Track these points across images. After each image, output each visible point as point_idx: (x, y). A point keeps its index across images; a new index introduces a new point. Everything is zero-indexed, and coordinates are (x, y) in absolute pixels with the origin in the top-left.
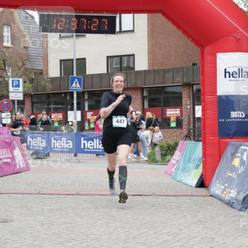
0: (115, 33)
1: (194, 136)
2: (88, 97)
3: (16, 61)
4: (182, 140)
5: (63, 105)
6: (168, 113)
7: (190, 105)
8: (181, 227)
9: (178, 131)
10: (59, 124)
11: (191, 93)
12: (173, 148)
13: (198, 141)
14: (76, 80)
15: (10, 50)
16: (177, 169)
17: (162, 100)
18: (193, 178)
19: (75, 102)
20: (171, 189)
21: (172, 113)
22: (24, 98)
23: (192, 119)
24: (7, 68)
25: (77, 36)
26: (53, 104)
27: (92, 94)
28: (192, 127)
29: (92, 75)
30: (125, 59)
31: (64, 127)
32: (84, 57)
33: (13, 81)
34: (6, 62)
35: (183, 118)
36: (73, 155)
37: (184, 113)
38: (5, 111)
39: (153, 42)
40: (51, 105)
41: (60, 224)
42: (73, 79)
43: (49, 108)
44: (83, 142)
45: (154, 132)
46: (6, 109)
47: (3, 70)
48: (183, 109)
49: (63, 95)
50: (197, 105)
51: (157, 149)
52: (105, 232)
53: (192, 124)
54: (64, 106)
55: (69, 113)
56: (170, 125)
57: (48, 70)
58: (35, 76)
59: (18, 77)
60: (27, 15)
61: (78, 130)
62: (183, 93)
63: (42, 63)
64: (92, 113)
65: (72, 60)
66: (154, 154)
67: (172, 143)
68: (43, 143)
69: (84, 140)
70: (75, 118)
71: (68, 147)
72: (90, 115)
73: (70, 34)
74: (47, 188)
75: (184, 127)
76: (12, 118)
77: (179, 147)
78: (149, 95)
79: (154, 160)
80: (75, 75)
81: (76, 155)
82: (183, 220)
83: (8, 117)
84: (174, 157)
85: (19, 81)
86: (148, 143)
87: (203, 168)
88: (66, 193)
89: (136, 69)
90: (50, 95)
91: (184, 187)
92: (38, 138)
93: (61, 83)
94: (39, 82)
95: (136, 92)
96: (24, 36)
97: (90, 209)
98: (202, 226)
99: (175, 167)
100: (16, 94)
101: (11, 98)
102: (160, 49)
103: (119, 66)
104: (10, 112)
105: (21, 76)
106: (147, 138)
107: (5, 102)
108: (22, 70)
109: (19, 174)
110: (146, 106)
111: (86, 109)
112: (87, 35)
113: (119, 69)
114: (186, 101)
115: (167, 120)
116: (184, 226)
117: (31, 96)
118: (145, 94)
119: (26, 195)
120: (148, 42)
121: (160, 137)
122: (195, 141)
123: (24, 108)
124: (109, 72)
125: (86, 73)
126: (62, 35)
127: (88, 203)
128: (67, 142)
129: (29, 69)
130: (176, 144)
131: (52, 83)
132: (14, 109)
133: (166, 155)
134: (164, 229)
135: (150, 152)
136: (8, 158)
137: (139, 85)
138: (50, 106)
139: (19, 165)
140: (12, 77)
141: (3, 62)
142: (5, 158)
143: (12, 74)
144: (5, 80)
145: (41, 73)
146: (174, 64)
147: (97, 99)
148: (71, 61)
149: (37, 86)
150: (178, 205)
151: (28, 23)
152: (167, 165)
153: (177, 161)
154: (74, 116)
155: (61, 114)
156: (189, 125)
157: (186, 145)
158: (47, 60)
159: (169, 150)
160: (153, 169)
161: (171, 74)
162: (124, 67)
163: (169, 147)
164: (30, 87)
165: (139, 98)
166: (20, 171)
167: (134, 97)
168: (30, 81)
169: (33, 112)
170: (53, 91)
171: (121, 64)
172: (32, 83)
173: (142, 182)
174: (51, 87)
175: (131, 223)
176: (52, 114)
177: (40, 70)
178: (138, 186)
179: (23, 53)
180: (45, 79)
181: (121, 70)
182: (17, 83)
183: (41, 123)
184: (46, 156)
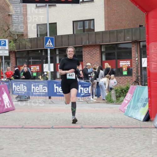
0: (79, 3)
1: (142, 81)
2: (59, 53)
3: (3, 26)
4: (132, 85)
6: (121, 64)
7: (138, 57)
8: (133, 152)
9: (129, 78)
10: (37, 74)
11: (139, 48)
12: (125, 91)
13: (144, 85)
14: (49, 39)
16: (129, 107)
17: (116, 54)
18: (141, 114)
19: (49, 57)
20: (124, 122)
21: (124, 64)
22: (9, 54)
23: (139, 69)
25: (49, 6)
26: (32, 59)
28: (139, 74)
29: (62, 36)
30: (86, 22)
31: (41, 77)
32: (55, 22)
33: (1, 41)
35: (133, 68)
36: (48, 97)
37: (133, 64)
39: (109, 9)
40: (31, 59)
41: (39, 151)
42: (47, 39)
43: (29, 62)
44: (55, 87)
45: (110, 79)
48: (133, 60)
49: (39, 52)
50: (144, 57)
51: (113, 92)
53: (140, 72)
54: (40, 60)
55: (45, 65)
56: (122, 73)
57: (27, 32)
58: (18, 37)
59: (5, 38)
61: (51, 78)
62: (132, 49)
65: (46, 24)
66: (111, 96)
67: (124, 87)
68: (24, 89)
69: (56, 86)
70: (49, 69)
71: (44, 91)
73: (44, 4)
74: (28, 124)
75: (134, 74)
77: (129, 90)
78: (106, 50)
79: (110, 100)
80: (48, 36)
81: (50, 98)
82: (134, 147)
84: (126, 98)
85: (5, 41)
86: (106, 88)
87: (149, 106)
89: (96, 31)
90: (30, 52)
91: (134, 121)
92: (21, 85)
93: (38, 42)
94: (21, 42)
95: (96, 48)
96: (8, 6)
98: (149, 151)
99: (127, 106)
100: (3, 51)
103: (82, 28)
105: (7, 38)
106: (105, 84)
108: (7, 33)
109: (7, 113)
110: (104, 59)
111: (58, 62)
112: (58, 5)
113: (82, 31)
114: (135, 54)
115: (120, 70)
116: (135, 151)
117: (15, 52)
118: (103, 50)
119: (13, 129)
120: (105, 9)
121: (115, 82)
122: (142, 85)
123: (10, 62)
124: (75, 33)
125: (57, 34)
126: (38, 5)
127: (60, 134)
128: (44, 87)
129: (13, 32)
130: (128, 88)
131: (31, 43)
132: (2, 64)
133: (120, 97)
134: (120, 154)
135: (108, 95)
137: (98, 43)
138: (30, 61)
139: (7, 106)
145: (22, 35)
146: (125, 26)
149: (19, 45)
150: (130, 135)
152: (121, 104)
153: (129, 101)
154: (48, 68)
155: (39, 66)
156: (137, 73)
157: (135, 89)
158: (27, 25)
159: (122, 93)
160: (110, 107)
161: (123, 34)
162: (86, 29)
163: (122, 90)
164: (14, 46)
165: (98, 53)
166: (8, 111)
167: (94, 52)
168: (14, 41)
169: (16, 65)
170: (31, 49)
171: (84, 27)
172: (15, 42)
173: (102, 118)
174: (30, 46)
175: (93, 149)
176: (31, 67)
177: (21, 33)
178: (99, 121)
179: (8, 19)
180: (26, 40)
181: (84, 31)
182: (4, 43)
183: (23, 73)
184: (28, 99)
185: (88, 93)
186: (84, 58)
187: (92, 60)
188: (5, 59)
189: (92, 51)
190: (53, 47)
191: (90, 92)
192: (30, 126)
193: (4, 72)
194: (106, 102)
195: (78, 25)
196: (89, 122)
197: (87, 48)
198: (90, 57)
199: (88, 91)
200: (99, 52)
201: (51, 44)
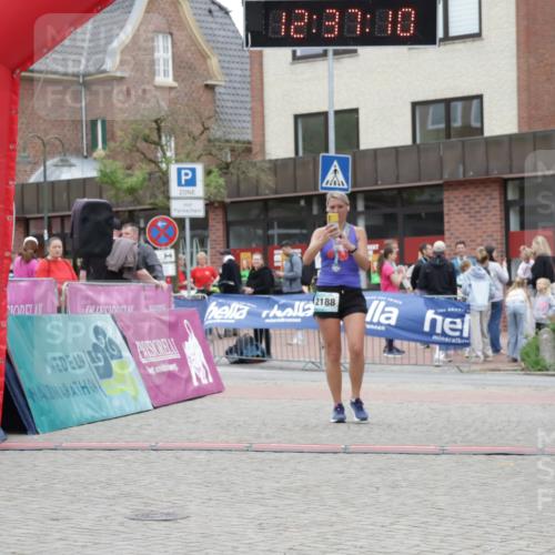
0: (433, 42)
2: (367, 207)
3: (187, 121)
5: (302, 228)
14: (335, 163)
15: (173, 94)
22: (207, 212)
24: (163, 138)
25: (336, 53)
26: (279, 227)
27: (375, 199)
29: (375, 152)
30: (457, 106)
32: (354, 106)
33: (179, 170)
34: (163, 124)
38: (161, 245)
39: (532, 61)
40: (273, 228)
41: (305, 525)
42: (328, 162)
43: (268, 237)
46: (163, 239)
47: (154, 143)
49: (302, 203)
51: (545, 334)
52: (418, 546)
54: (304, 231)
57: (264, 141)
58: (233, 158)
59: (192, 161)
60: (213, 8)
63: (249, 125)
64: (376, 247)
65: (325, 114)
66: (538, 349)
72: (371, 253)
73: (318, 50)
74: (267, 437)
76: (177, 262)
78: (521, 197)
79: (537, 363)
80: (332, 152)
83: (168, 259)
85: (193, 170)
88: (316, 447)
89: (487, 133)
90: (270, 203)
93: (299, 173)
94: (244, 172)
95: (488, 191)
96: (204, 57)
97: (378, 488)
100: (187, 203)
101: (175, 214)
102: (549, 79)
103: (442, 126)
104: (172, 247)
105: (198, 159)
107: (160, 224)
108: (200, 145)
109: (199, 401)
110: (514, 226)
112: (362, 50)
113: (443, 135)
117: (224, 206)
118: (511, 196)
119: (217, 454)
120: (518, 63)
123: (207, 237)
124: (418, 141)
125: (358, 146)
126: (300, 51)
127: (372, 473)
129: (218, 140)
131: (276, 174)
132: (182, 242)
135: (528, 345)
136: (171, 362)
137: (495, 174)
138: (270, 232)
139: (199, 379)
140: (177, 161)
141: (154, 125)
142: (164, 362)
143: (176, 154)
144: (160, 169)
145: (248, 149)
147: (389, 210)
148: (322, 118)
149: (238, 181)
151: (214, 26)
158: (263, 116)
160: (537, 386)
162: (457, 128)
164: (220, 186)
165: (494, 207)
166: (200, 394)
167: (483, 204)
168: (221, 169)
169: (228, 247)
170: (276, 193)
171: (448, 120)
172: (226, 173)
173: (509, 421)
174: (272, 184)
175: (484, 524)
176: (276, 252)
177: (244, 143)
178: (500, 430)
179: (202, 99)
180: (258, 165)
181: (448, 136)
182: (190, 176)
183: (250, 274)
184: (263, 356)
185: (461, 337)
186: (448, 222)
187: (476, 229)
188: (192, 228)
189: (474, 200)
190: (346, 186)
191: (465, 334)
192: (274, 446)
193: (189, 270)
194: (523, 370)
195: (428, 114)
196: (467, 435)
197: (456, 189)
198: (466, 221)
199: (461, 331)
200: (498, 204)
201: (340, 177)
